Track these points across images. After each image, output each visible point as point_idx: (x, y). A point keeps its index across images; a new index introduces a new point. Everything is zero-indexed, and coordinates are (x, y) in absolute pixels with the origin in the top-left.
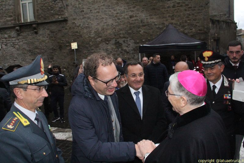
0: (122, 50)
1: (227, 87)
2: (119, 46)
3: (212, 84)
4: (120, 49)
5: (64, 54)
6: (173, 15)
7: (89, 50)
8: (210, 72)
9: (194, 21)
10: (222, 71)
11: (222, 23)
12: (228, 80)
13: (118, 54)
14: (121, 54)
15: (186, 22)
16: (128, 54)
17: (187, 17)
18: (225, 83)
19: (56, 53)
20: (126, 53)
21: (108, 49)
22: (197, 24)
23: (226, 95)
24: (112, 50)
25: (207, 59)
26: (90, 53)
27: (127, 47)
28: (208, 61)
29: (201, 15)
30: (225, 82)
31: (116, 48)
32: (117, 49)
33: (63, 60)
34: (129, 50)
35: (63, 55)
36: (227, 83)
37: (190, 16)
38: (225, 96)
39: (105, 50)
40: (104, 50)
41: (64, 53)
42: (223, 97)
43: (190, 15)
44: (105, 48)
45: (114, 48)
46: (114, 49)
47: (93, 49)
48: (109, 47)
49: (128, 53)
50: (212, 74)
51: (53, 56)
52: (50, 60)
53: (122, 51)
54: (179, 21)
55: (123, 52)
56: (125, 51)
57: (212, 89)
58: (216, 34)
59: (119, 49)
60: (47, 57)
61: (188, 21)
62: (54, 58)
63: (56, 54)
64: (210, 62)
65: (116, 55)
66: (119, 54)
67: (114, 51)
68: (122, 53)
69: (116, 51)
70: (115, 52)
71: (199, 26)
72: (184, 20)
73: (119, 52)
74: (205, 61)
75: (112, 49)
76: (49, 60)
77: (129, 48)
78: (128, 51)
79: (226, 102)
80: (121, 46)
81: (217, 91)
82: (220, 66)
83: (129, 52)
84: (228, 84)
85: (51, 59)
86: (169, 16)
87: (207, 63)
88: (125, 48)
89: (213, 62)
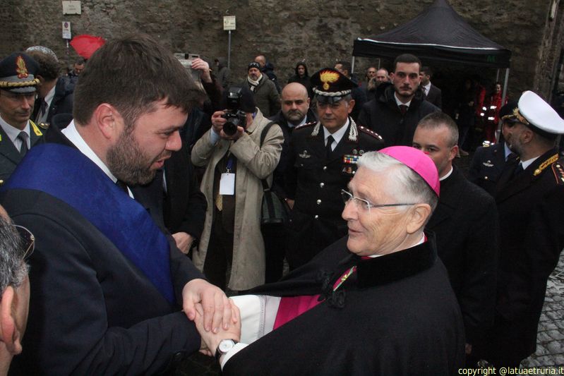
0: (332, 44)
1: (352, 142)
2: (327, 34)
3: (327, 134)
4: (327, 43)
5: (207, 39)
7: (260, 36)
8: (331, 113)
10: (350, 111)
12: (359, 130)
13: (321, 53)
14: (327, 54)
16: (343, 56)
18: (351, 133)
19: (191, 35)
20: (339, 53)
21: (301, 38)
23: (349, 156)
24: (309, 42)
25: (327, 87)
26: (261, 42)
27: (343, 38)
28: (328, 91)
30: (351, 131)
31: (318, 39)
32: (320, 41)
33: (203, 51)
34: (346, 46)
35: (205, 41)
36: (355, 135)
38: (346, 158)
39: (295, 41)
40: (291, 39)
41: (207, 37)
42: (343, 158)
44: (295, 35)
45: (316, 37)
46: (313, 41)
47: (267, 36)
48: (303, 35)
49: (343, 52)
50: (333, 116)
51: (184, 40)
52: (176, 48)
53: (330, 47)
55: (334, 49)
56: (338, 47)
57: (326, 142)
59: (324, 42)
60: (170, 40)
62: (187, 45)
63: (190, 38)
64: (333, 94)
65: (318, 55)
66: (324, 54)
67: (314, 45)
68: (329, 50)
69: (319, 45)
70: (314, 47)
73: (324, 48)
74: (323, 90)
75: (311, 38)
76: (174, 47)
77: (347, 41)
78: (345, 49)
79: (347, 169)
80: (330, 34)
81: (333, 147)
82: (348, 101)
83: (345, 51)
84: (357, 137)
85: (178, 47)
87: (327, 94)
88: (337, 41)
89: (339, 93)
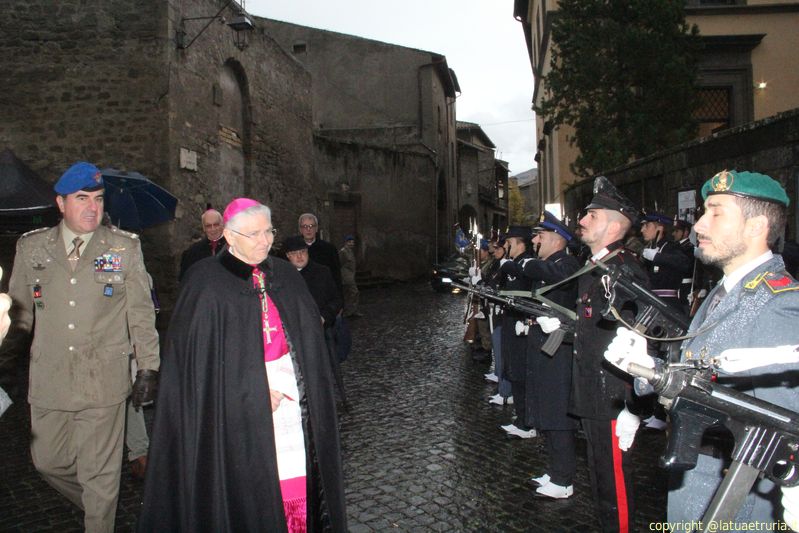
6: (61, 124)
9: (123, 144)
11: (372, 153)
15: (100, 145)
17: (106, 132)
22: (133, 153)
29: (146, 126)
37: (112, 130)
43: (111, 124)
54: (81, 142)
58: (344, 186)
61: (108, 145)
71: (138, 160)
72: (96, 138)
86: (51, 127)
